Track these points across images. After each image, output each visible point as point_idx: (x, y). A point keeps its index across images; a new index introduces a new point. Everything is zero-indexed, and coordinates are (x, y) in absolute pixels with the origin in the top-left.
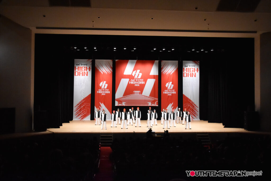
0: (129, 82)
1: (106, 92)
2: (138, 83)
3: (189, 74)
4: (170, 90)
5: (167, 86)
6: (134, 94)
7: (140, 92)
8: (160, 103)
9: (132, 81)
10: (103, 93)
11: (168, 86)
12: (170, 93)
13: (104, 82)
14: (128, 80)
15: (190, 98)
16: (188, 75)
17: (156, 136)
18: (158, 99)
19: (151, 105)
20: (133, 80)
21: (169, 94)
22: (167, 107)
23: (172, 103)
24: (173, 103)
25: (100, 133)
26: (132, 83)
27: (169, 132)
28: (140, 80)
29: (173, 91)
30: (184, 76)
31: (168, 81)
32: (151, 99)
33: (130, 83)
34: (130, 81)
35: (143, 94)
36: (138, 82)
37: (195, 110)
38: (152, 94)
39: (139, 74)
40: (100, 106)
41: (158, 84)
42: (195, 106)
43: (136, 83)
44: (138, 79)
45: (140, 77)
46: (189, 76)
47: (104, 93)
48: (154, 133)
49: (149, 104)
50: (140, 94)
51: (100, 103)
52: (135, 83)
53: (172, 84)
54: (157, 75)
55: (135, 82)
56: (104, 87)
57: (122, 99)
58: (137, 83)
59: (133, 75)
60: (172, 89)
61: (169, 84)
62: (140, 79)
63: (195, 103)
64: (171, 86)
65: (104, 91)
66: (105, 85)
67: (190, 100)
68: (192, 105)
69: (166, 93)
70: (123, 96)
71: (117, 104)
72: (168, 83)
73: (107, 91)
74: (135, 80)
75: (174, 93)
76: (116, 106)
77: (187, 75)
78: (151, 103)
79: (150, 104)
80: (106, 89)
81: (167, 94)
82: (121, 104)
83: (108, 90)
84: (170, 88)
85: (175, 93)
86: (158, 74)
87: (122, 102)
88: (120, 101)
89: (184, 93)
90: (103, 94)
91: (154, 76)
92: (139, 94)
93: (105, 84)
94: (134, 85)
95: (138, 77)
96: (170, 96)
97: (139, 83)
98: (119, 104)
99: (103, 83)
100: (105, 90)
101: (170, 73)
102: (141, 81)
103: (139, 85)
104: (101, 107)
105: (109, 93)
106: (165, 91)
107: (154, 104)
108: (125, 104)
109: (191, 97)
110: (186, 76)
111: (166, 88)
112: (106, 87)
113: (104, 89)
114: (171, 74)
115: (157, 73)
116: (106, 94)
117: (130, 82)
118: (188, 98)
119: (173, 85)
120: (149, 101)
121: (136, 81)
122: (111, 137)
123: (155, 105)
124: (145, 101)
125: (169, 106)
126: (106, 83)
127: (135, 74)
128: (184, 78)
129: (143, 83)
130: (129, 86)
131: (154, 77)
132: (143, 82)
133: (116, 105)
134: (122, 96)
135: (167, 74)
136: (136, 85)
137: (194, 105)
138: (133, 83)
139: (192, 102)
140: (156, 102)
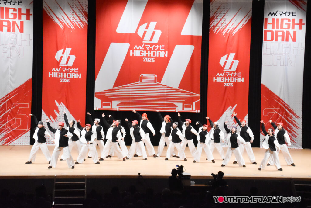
0: (129, 52)
1: (71, 76)
2: (152, 56)
3: (280, 34)
4: (231, 72)
5: (222, 63)
6: (141, 82)
7: (156, 76)
8: (203, 105)
9: (136, 49)
10: (63, 78)
11: (226, 62)
12: (228, 80)
13: (67, 48)
14: (127, 45)
15: (280, 93)
16: (277, 36)
17: (194, 185)
18: (199, 95)
19: (182, 109)
20: (140, 47)
21: (227, 82)
22: (221, 115)
23: (233, 107)
24: (235, 106)
25: (54, 176)
26: (137, 54)
27: (224, 176)
28: (158, 47)
29: (236, 76)
30: (266, 40)
31: (226, 52)
32: (183, 95)
33: (131, 55)
34: (131, 48)
35: (164, 81)
36: (152, 52)
37: (290, 124)
38: (185, 84)
39: (154, 33)
40: (55, 111)
41: (200, 59)
42: (290, 114)
43: (147, 55)
44: (152, 45)
45: (156, 40)
46: (280, 39)
47: (66, 78)
48: (188, 177)
49: (177, 106)
50: (155, 82)
51: (56, 102)
52: (144, 54)
53: (236, 58)
54: (198, 36)
55: (145, 51)
56: (67, 63)
57: (112, 93)
58: (149, 56)
59: (140, 34)
60: (234, 72)
61: (227, 59)
62: (156, 44)
63: (292, 107)
64: (232, 65)
65: (66, 72)
66: (69, 57)
67: (279, 99)
68: (283, 110)
69: (219, 80)
70: (113, 87)
71: (98, 105)
72: (226, 56)
73: (73, 72)
74: (145, 48)
75: (241, 80)
76: (96, 111)
77: (274, 38)
78: (181, 104)
79: (179, 108)
80: (71, 67)
81: (222, 84)
82: (108, 105)
83: (77, 69)
84: (230, 68)
85: (243, 81)
86: (201, 34)
87: (111, 101)
88: (106, 98)
89: (265, 81)
90: (63, 80)
91: (192, 37)
92: (153, 83)
93: (68, 55)
94: (142, 58)
95: (151, 40)
96: (230, 87)
97: (154, 54)
98: (105, 105)
99: (63, 53)
100: (70, 71)
101: (231, 32)
102: (159, 50)
103: (153, 60)
104: (58, 111)
105: (80, 77)
106: (218, 76)
107: (190, 107)
108: (117, 105)
109: (282, 92)
110: (272, 40)
111: (221, 69)
112: (70, 64)
113: (67, 67)
114: (234, 33)
115: (198, 32)
116: (70, 79)
117: (131, 51)
118: (275, 94)
119: (237, 62)
120: (178, 99)
121: (148, 48)
122: (82, 186)
123: (192, 110)
124: (167, 98)
125: (225, 113)
126: (71, 53)
127: (145, 32)
128: (265, 44)
129: (164, 54)
130: (129, 60)
131: (191, 40)
132: (163, 52)
133: (98, 109)
134: (111, 86)
135: (224, 32)
136: (147, 60)
137: (290, 110)
138: (139, 55)
139: (284, 104)
140: (195, 103)
